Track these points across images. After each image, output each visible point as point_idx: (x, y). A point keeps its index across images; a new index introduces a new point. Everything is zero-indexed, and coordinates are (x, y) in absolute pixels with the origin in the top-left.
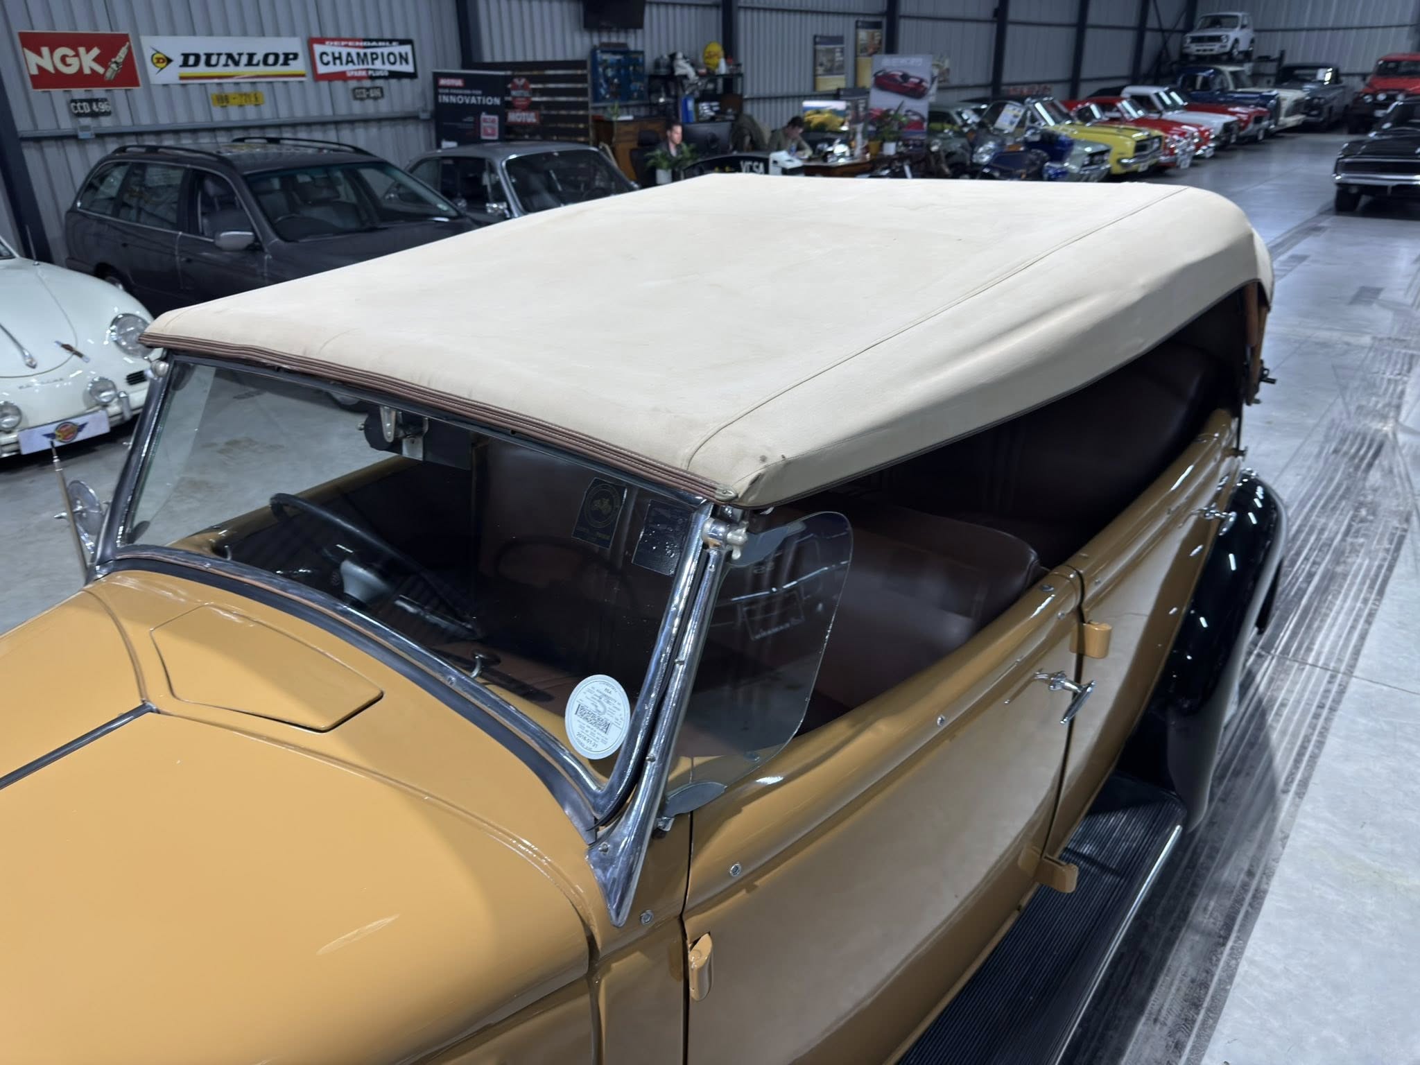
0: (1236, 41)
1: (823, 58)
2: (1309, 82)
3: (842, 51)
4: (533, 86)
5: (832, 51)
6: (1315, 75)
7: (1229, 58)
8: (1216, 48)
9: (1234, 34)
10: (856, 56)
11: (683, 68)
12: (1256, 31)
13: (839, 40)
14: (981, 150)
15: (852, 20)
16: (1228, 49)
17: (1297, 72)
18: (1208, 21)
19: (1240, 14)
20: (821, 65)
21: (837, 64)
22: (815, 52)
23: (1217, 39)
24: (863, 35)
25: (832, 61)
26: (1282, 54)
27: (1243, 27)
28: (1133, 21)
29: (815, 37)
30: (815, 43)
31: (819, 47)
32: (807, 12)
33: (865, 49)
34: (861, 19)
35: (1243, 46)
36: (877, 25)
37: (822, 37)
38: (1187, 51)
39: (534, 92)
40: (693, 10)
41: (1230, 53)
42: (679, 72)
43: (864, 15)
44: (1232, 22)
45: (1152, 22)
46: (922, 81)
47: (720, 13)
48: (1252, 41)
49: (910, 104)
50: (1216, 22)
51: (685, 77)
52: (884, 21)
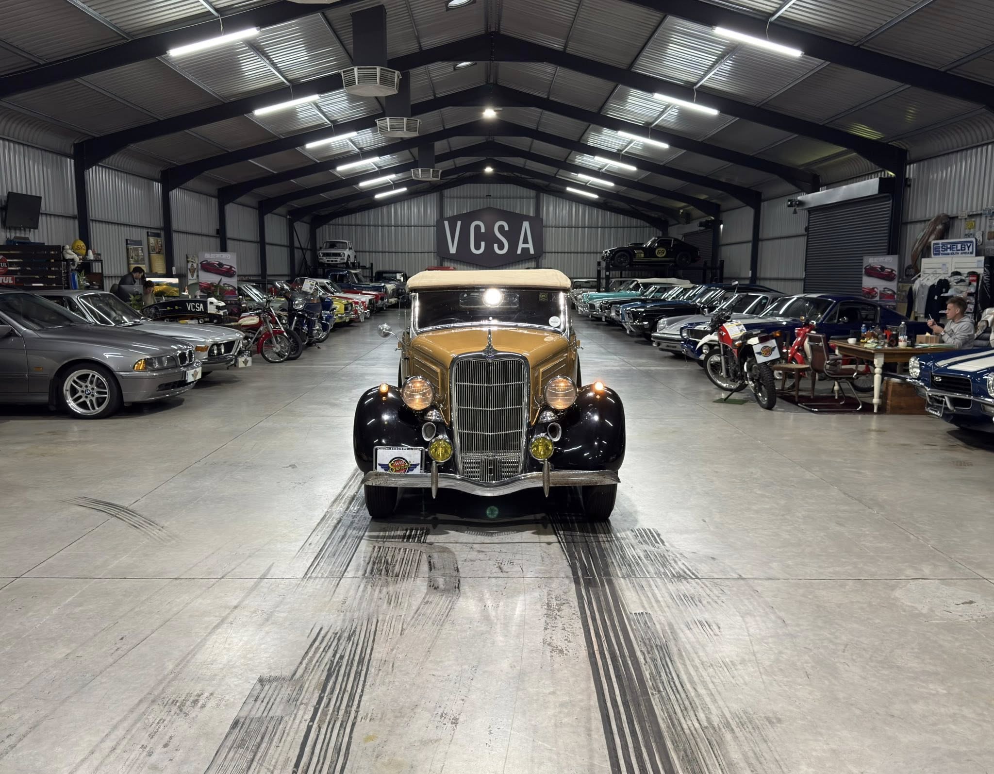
0: (349, 256)
1: (132, 254)
2: (393, 280)
3: (142, 250)
4: (8, 260)
5: (136, 250)
6: (396, 277)
7: (347, 265)
8: (339, 259)
9: (347, 252)
10: (149, 253)
11: (70, 254)
12: (356, 252)
13: (139, 243)
14: (297, 302)
15: (145, 231)
16: (345, 261)
17: (384, 275)
19: (346, 241)
20: (132, 258)
21: (141, 257)
22: (127, 249)
23: (339, 255)
24: (152, 240)
25: (138, 256)
26: (372, 265)
27: (350, 249)
28: (285, 241)
29: (127, 240)
30: (127, 244)
31: (130, 246)
32: (121, 224)
33: (154, 250)
34: (149, 231)
35: (352, 260)
36: (157, 235)
37: (131, 241)
38: (321, 261)
39: (11, 264)
40: (61, 219)
41: (347, 263)
42: (68, 257)
43: (151, 228)
44: (344, 246)
45: (297, 244)
46: (231, 267)
47: (77, 222)
48: (355, 257)
49: (225, 280)
50: (333, 245)
51: (73, 260)
52: (162, 233)
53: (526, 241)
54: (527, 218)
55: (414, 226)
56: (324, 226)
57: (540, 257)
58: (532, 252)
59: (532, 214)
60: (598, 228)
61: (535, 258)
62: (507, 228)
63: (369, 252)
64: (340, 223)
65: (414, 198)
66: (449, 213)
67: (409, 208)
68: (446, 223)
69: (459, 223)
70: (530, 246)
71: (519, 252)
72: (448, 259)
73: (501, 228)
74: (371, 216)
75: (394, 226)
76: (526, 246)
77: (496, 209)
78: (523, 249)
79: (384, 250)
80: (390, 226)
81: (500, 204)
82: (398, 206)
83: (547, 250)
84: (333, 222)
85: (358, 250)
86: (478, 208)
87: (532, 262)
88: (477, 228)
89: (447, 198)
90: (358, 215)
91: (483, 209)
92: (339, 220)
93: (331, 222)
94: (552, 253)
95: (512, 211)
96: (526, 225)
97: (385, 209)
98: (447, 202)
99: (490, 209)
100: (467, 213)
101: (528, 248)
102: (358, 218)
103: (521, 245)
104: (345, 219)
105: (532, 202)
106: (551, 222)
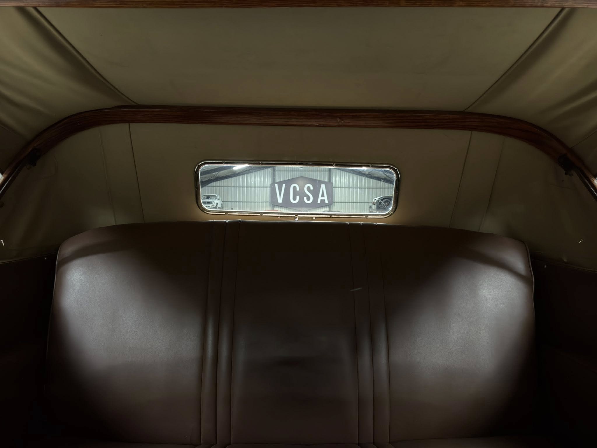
0: (217, 204)
8: (211, 205)
9: (216, 201)
12: (223, 202)
16: (215, 206)
18: (206, 197)
19: (217, 195)
23: (211, 203)
27: (218, 199)
35: (219, 206)
44: (215, 198)
48: (222, 204)
50: (208, 197)
53: (323, 196)
54: (324, 182)
55: (258, 187)
56: (205, 187)
57: (331, 205)
58: (327, 202)
59: (326, 180)
60: (365, 188)
61: (329, 205)
62: (312, 188)
63: (231, 202)
64: (215, 185)
65: (258, 171)
66: (278, 180)
67: (255, 177)
68: (276, 185)
69: (284, 185)
70: (325, 198)
71: (319, 202)
72: (277, 206)
73: (308, 188)
74: (232, 181)
75: (246, 187)
76: (323, 198)
77: (306, 177)
78: (321, 200)
79: (240, 201)
80: (243, 187)
81: (307, 175)
82: (249, 175)
83: (336, 201)
84: (210, 185)
85: (224, 200)
86: (295, 177)
87: (326, 208)
88: (295, 188)
89: (277, 171)
90: (225, 181)
91: (298, 177)
92: (214, 184)
93: (209, 185)
94: (338, 202)
95: (315, 178)
96: (323, 186)
97: (241, 177)
98: (277, 173)
99: (302, 177)
100: (289, 180)
101: (324, 200)
102: (225, 182)
103: (320, 198)
104: (218, 183)
105: (327, 173)
106: (338, 184)
